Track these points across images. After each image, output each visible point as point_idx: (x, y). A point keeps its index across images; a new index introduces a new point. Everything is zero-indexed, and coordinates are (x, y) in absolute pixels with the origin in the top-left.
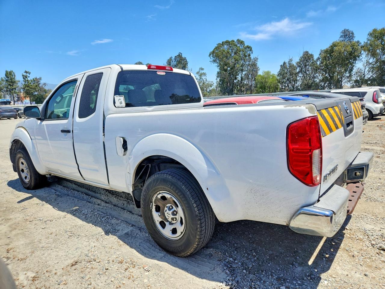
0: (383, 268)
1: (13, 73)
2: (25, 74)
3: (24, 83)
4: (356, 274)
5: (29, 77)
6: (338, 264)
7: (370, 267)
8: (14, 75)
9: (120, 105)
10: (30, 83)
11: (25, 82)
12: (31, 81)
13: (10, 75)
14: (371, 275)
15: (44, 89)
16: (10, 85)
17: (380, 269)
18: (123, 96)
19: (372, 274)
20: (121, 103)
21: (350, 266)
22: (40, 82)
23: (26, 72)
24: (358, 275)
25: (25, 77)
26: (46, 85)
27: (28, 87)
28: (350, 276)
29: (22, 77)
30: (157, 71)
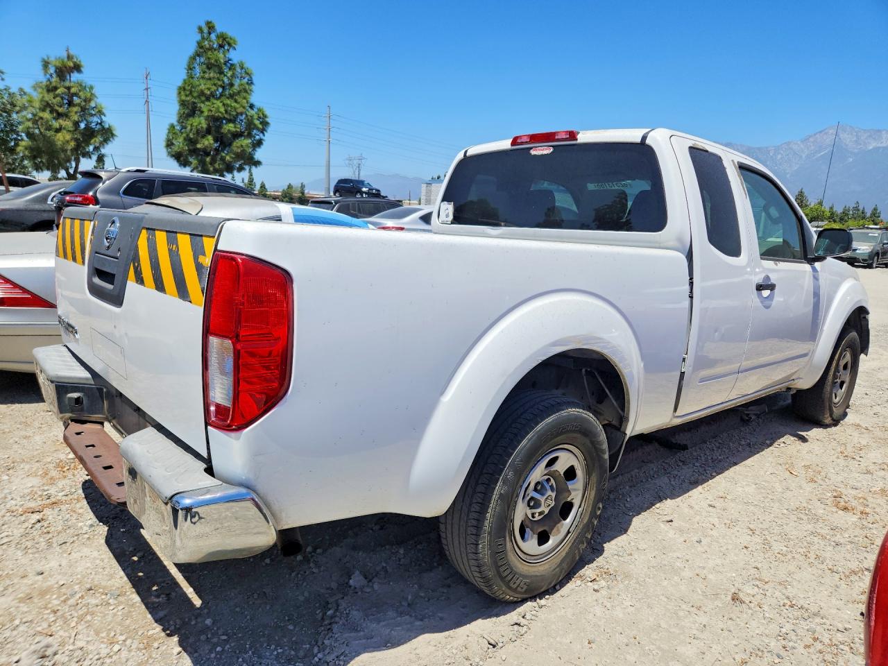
0: (18, 607)
4: (58, 564)
6: (102, 560)
7: (43, 593)
9: (446, 219)
14: (32, 578)
17: (21, 600)
18: (453, 203)
19: (30, 582)
20: (447, 216)
21: (79, 569)
24: (54, 564)
28: (65, 555)
30: (531, 148)
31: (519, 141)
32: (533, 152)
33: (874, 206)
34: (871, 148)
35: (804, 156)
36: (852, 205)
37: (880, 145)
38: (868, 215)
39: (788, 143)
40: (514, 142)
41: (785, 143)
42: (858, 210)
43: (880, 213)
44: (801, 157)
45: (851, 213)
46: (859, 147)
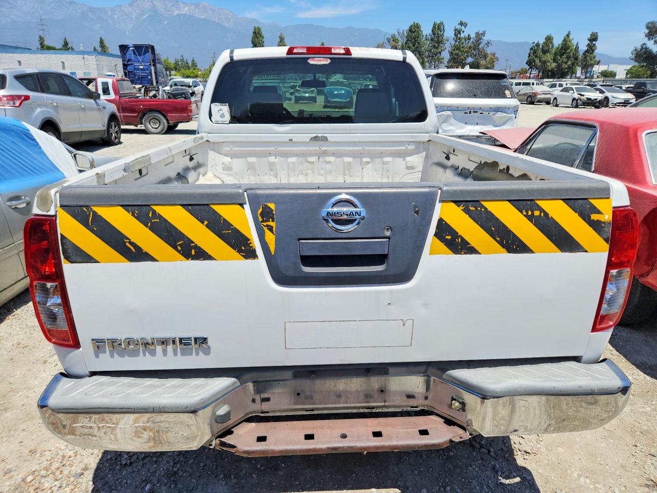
1: (442, 26)
2: (459, 27)
3: (453, 43)
5: (463, 32)
8: (443, 29)
9: (221, 120)
10: (463, 44)
11: (456, 41)
12: (465, 39)
13: (438, 29)
15: (485, 53)
16: (434, 46)
18: (227, 104)
20: (222, 116)
22: (482, 41)
23: (461, 24)
25: (457, 32)
26: (489, 45)
27: (458, 49)
29: (454, 33)
30: (309, 58)
31: (295, 51)
32: (311, 62)
33: (192, 59)
34: (175, 14)
35: (134, 17)
36: (179, 58)
37: (180, 13)
38: (190, 65)
39: (120, 6)
40: (290, 51)
41: (117, 6)
42: (184, 61)
43: (196, 63)
44: (132, 18)
45: (180, 63)
46: (168, 13)
